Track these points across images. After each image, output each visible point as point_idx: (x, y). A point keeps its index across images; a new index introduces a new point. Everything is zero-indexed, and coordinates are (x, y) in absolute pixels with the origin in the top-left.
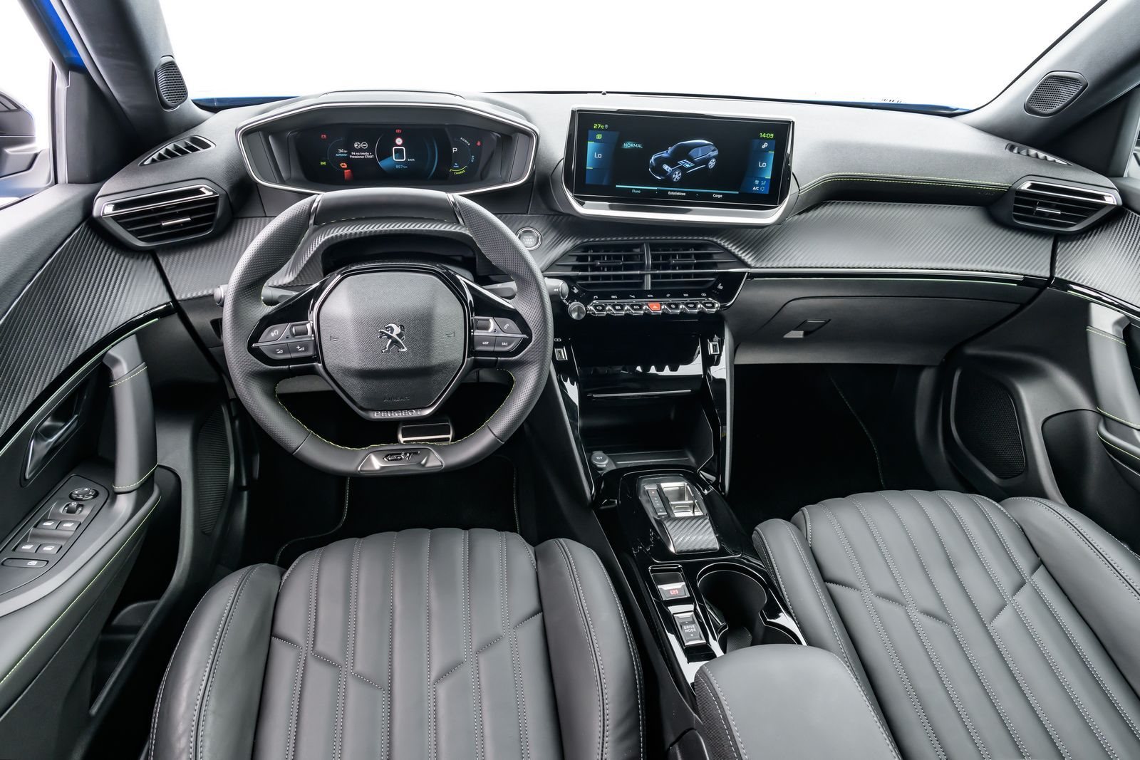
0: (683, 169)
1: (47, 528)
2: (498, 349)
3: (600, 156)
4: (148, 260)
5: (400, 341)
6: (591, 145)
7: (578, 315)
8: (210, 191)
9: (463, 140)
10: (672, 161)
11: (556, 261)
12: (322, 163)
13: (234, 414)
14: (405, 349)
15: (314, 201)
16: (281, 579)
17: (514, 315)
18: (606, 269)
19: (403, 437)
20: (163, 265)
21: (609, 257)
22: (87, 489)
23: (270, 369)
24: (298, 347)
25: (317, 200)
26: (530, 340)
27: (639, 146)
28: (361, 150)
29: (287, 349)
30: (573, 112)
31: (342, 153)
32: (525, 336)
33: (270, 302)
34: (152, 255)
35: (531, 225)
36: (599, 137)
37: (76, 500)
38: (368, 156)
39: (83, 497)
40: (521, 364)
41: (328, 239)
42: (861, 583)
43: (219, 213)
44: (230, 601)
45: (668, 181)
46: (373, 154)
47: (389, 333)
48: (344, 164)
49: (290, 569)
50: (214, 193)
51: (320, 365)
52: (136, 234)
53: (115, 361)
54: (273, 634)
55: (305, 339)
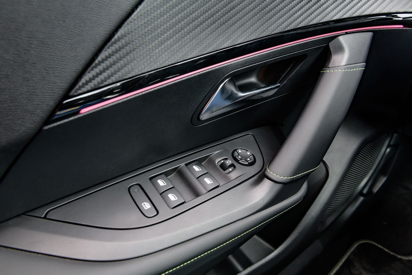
13: (391, 143)
22: (249, 153)
37: (235, 159)
39: (242, 159)
53: (340, 49)
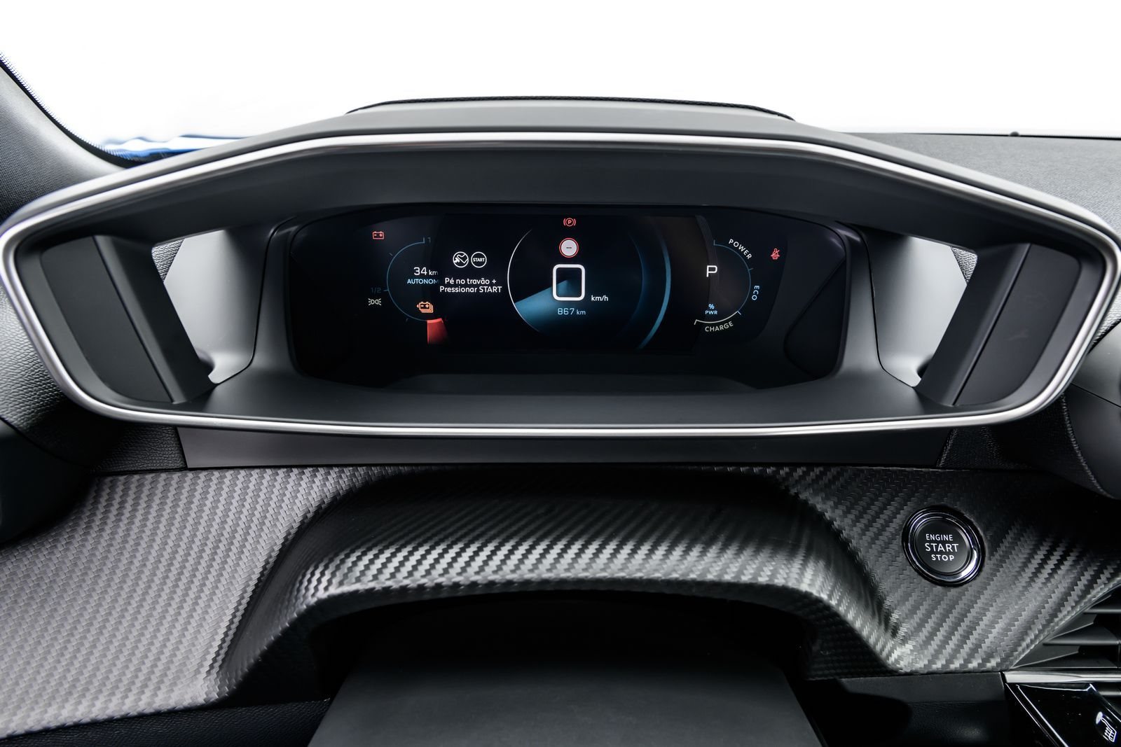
9: (736, 244)
12: (372, 302)
28: (470, 272)
31: (422, 276)
35: (947, 504)
38: (487, 286)
46: (502, 282)
48: (428, 304)
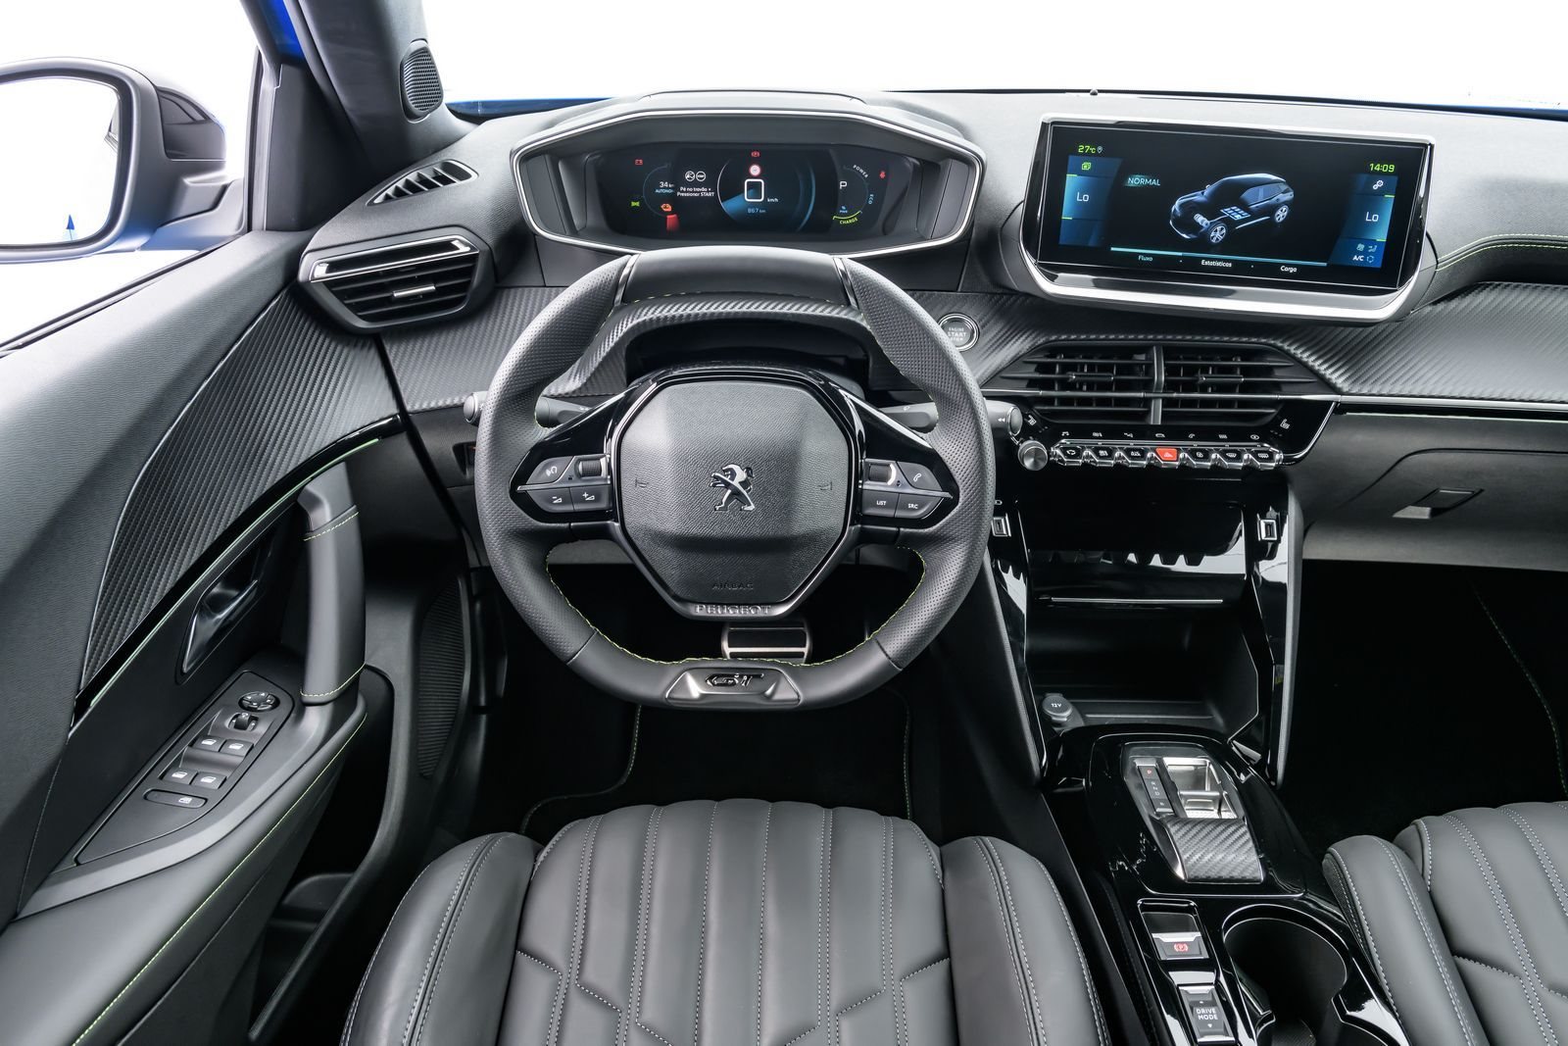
0: (1229, 223)
1: (206, 749)
2: (900, 514)
3: (1086, 198)
4: (369, 348)
5: (745, 492)
6: (1071, 180)
7: (1035, 463)
8: (466, 245)
9: (858, 168)
10: (1211, 209)
11: (1000, 371)
12: (633, 204)
13: (474, 592)
14: (752, 507)
15: (624, 266)
16: (536, 861)
17: (930, 459)
18: (1085, 388)
19: (730, 646)
20: (391, 358)
21: (1091, 367)
22: (263, 694)
23: (541, 527)
24: (586, 495)
25: (629, 265)
26: (955, 502)
27: (1155, 182)
28: (695, 184)
29: (570, 497)
30: (1044, 126)
31: (665, 188)
32: (947, 495)
33: (547, 421)
34: (376, 342)
35: (962, 310)
36: (1086, 166)
37: (249, 709)
38: (706, 193)
39: (259, 705)
40: (937, 540)
41: (638, 324)
42: (1524, 965)
43: (476, 280)
44: (459, 888)
45: (1202, 243)
46: (714, 190)
47: (727, 479)
48: (668, 205)
49: (550, 845)
50: (473, 249)
51: (617, 525)
52: (356, 309)
53: (315, 502)
54: (518, 946)
55: (596, 482)
